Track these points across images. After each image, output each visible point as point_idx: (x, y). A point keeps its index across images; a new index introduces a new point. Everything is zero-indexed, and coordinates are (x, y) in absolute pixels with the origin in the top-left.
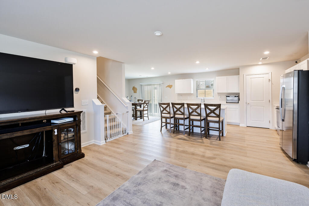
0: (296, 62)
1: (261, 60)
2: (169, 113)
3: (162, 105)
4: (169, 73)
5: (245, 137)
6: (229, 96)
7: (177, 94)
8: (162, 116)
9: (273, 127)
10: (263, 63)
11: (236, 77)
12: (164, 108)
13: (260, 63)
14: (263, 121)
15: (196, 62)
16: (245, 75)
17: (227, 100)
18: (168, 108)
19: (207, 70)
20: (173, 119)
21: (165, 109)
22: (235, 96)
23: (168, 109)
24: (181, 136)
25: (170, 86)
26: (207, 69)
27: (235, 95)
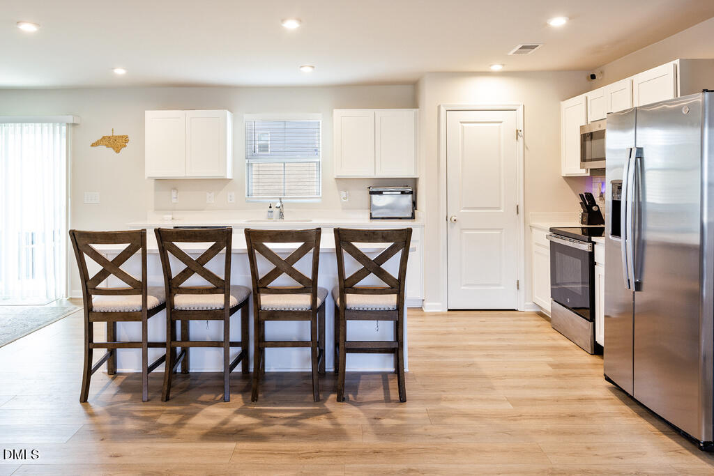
0: (593, 77)
1: (511, 53)
2: (140, 287)
3: (97, 247)
4: (120, 72)
5: (476, 360)
6: (380, 193)
7: (152, 182)
8: (89, 309)
9: (527, 303)
10: (507, 69)
11: (407, 114)
12: (110, 259)
13: (497, 67)
14: (499, 285)
15: (283, 21)
16: (443, 110)
17: (371, 206)
18: (136, 257)
19: (307, 74)
20: (161, 317)
21: (111, 267)
22: (403, 193)
23: (132, 267)
24: (213, 414)
25: (116, 143)
26: (307, 70)
27: (402, 189)
